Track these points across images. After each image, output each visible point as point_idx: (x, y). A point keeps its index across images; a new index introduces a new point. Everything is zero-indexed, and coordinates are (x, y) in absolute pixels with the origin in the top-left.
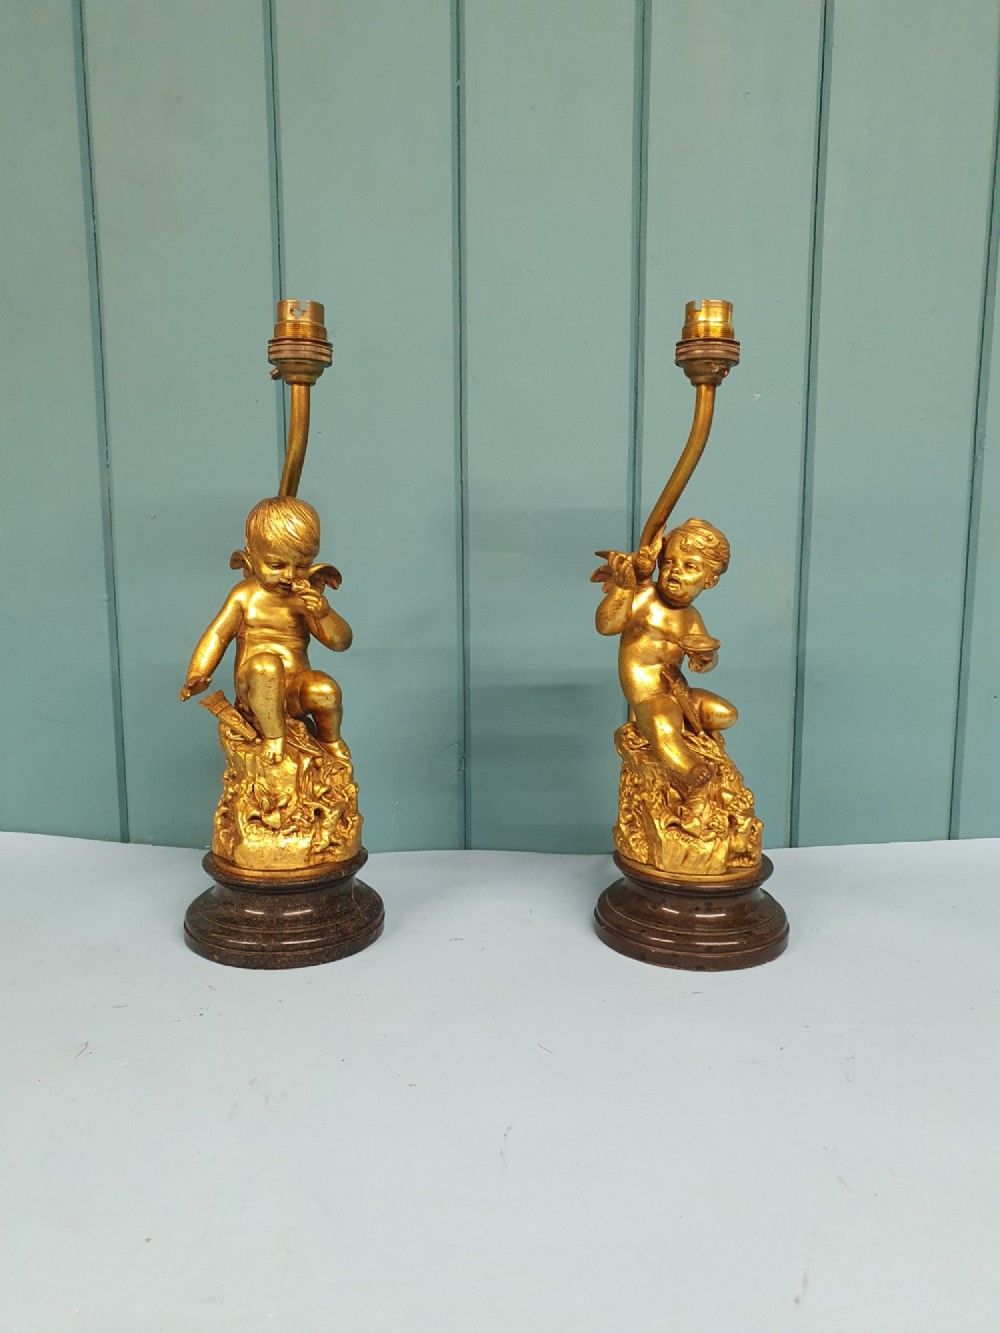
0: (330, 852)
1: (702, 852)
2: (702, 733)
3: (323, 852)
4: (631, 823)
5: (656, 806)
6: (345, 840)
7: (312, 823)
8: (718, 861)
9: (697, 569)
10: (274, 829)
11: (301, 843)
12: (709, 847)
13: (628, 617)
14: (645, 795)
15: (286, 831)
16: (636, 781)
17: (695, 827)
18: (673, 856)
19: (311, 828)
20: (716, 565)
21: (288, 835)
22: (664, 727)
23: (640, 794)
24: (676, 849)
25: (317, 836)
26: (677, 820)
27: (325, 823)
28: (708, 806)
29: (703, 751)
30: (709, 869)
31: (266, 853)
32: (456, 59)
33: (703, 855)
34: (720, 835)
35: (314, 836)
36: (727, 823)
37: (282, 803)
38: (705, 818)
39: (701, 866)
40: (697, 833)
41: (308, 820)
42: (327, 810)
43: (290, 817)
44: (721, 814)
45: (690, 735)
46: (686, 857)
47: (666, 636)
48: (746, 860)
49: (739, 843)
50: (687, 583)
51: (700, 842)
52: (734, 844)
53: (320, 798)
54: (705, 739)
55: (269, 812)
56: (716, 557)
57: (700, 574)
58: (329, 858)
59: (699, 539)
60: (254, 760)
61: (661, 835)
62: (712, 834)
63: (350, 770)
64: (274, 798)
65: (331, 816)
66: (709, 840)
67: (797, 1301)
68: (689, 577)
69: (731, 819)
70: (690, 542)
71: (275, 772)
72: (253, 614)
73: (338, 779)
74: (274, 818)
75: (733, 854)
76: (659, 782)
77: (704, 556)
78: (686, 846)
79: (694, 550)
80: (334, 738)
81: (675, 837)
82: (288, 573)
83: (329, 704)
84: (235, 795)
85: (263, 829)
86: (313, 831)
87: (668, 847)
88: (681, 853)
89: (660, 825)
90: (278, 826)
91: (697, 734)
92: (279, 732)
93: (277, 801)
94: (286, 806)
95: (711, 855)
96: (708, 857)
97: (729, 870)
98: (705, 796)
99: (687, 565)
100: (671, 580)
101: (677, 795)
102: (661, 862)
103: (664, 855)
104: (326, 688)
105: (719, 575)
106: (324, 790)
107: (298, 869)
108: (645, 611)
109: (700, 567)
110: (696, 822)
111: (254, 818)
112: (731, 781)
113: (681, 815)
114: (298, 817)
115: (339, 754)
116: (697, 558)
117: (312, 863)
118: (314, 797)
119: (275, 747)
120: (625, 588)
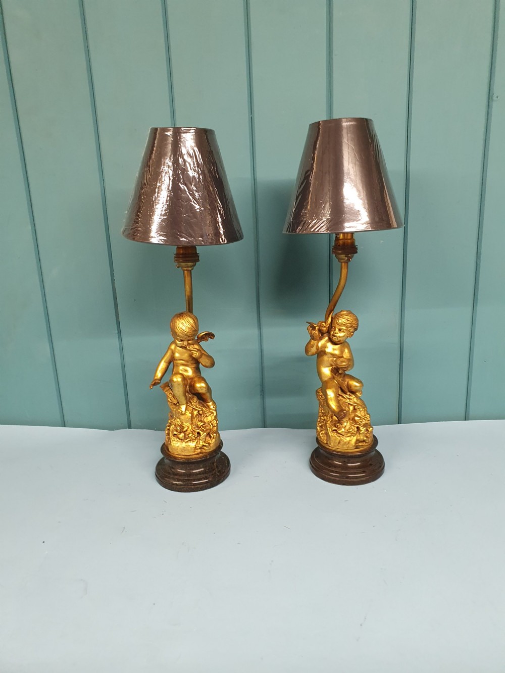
0: (203, 449)
1: (345, 441)
2: (348, 393)
3: (200, 448)
4: (321, 427)
5: (329, 422)
6: (209, 444)
7: (196, 438)
8: (352, 445)
9: (344, 332)
10: (181, 440)
11: (192, 445)
12: (348, 439)
13: (318, 349)
14: (325, 417)
15: (186, 441)
16: (323, 411)
17: (343, 432)
18: (335, 442)
19: (195, 440)
20: (352, 330)
21: (187, 442)
22: (331, 393)
23: (324, 417)
24: (336, 440)
25: (198, 443)
26: (336, 429)
27: (201, 438)
28: (349, 423)
29: (348, 400)
30: (348, 447)
31: (178, 449)
32: (251, 139)
33: (346, 443)
34: (353, 435)
35: (197, 443)
36: (356, 429)
37: (185, 429)
38: (347, 428)
39: (345, 446)
40: (343, 434)
41: (194, 437)
42: (201, 433)
43: (188, 435)
44: (354, 426)
45: (343, 394)
46: (339, 443)
47: (333, 355)
48: (364, 443)
49: (362, 437)
50: (340, 337)
51: (344, 437)
52: (358, 438)
53: (200, 427)
54: (350, 395)
55: (180, 433)
56: (351, 327)
57: (345, 334)
58: (203, 451)
59: (344, 320)
60: (175, 411)
61: (330, 434)
62: (349, 435)
63: (215, 414)
64: (182, 427)
65: (203, 435)
66: (348, 437)
67: (361, 625)
68: (342, 334)
69: (358, 428)
70: (340, 321)
71: (182, 417)
72: (177, 355)
73: (209, 419)
74: (182, 435)
75: (358, 441)
76: (331, 413)
77: (347, 327)
78: (339, 438)
79: (342, 324)
80: (209, 401)
81: (335, 435)
82: (185, 343)
83: (203, 391)
84: (170, 424)
85: (178, 439)
86: (196, 441)
87: (333, 439)
88: (338, 441)
89: (330, 430)
90: (183, 438)
91: (346, 394)
92: (184, 402)
93: (183, 429)
94: (186, 431)
95: (349, 443)
96: (347, 443)
97: (357, 447)
98: (347, 419)
99: (340, 330)
100: (333, 335)
101: (337, 419)
102: (330, 444)
103: (331, 442)
104: (203, 385)
105: (353, 333)
106: (202, 424)
107: (190, 455)
108: (325, 346)
109: (345, 331)
110: (343, 430)
111: (175, 435)
112: (360, 411)
113: (337, 427)
114: (190, 435)
115: (212, 407)
116: (344, 328)
117: (196, 453)
118: (199, 427)
119: (183, 408)
120: (315, 340)
